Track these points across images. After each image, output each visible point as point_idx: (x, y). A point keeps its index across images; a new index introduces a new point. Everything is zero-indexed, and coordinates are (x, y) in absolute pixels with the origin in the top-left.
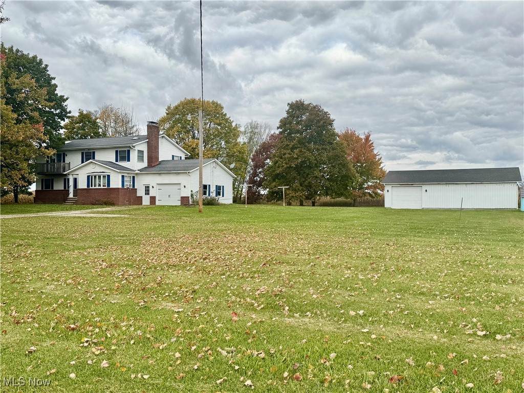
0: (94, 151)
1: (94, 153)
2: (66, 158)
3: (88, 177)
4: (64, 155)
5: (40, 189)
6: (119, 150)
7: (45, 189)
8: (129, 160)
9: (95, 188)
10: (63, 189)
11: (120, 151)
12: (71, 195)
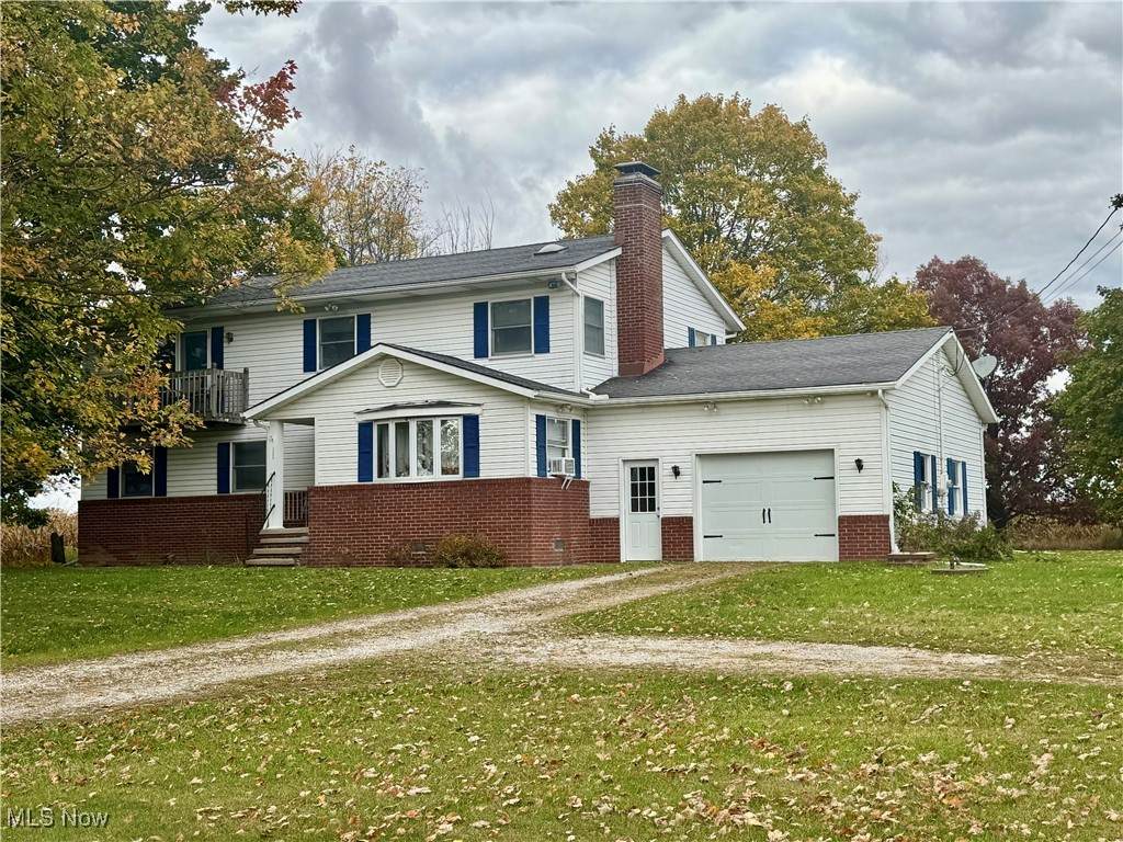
0: (364, 311)
1: (365, 322)
2: (229, 352)
3: (365, 429)
4: (219, 339)
5: (101, 494)
6: (491, 299)
7: (126, 493)
8: (543, 346)
9: (403, 480)
10: (211, 489)
11: (493, 304)
12: (275, 522)
